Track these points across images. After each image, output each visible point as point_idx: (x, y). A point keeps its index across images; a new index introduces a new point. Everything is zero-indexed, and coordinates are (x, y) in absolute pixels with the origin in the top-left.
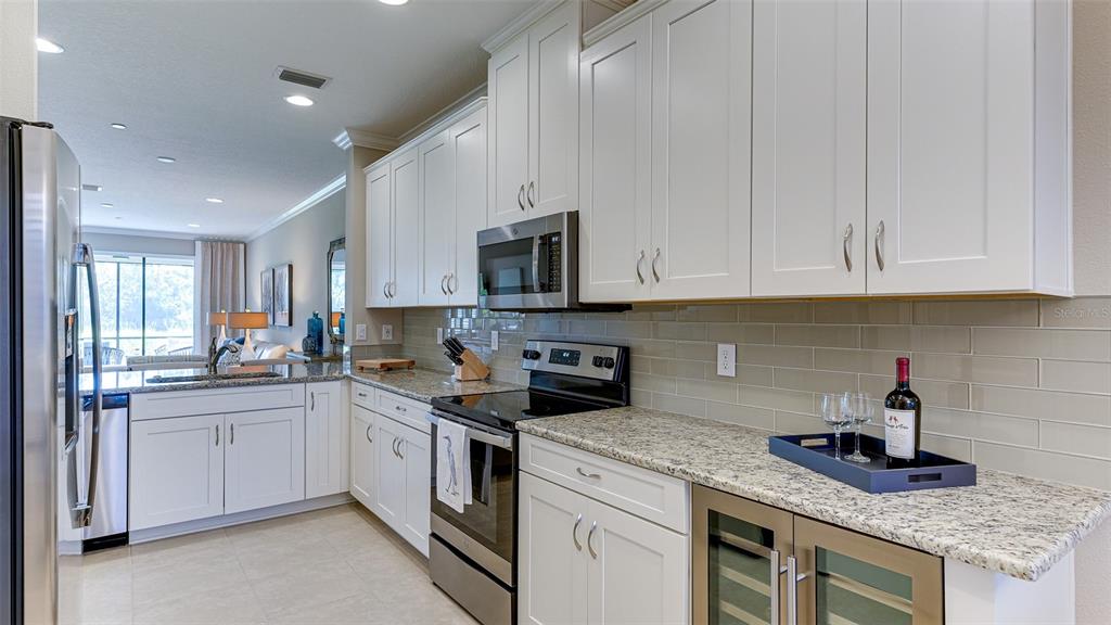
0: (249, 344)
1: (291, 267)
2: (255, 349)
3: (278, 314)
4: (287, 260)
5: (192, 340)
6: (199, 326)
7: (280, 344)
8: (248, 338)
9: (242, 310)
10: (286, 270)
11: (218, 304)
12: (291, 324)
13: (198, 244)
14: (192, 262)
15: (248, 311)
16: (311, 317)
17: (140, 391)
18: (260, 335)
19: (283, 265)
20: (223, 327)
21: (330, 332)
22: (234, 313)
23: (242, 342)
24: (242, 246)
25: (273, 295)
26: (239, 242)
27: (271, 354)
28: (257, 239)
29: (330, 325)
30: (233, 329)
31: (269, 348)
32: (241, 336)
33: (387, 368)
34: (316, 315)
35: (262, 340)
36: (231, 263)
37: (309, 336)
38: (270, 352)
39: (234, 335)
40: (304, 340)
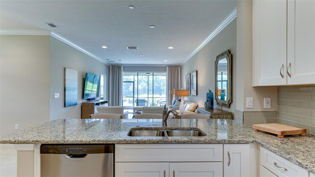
0: (182, 101)
1: (197, 72)
2: (184, 103)
3: (192, 90)
4: (195, 69)
5: (165, 98)
6: (167, 95)
7: (193, 102)
8: (182, 100)
9: (180, 89)
10: (195, 73)
11: (173, 87)
12: (197, 94)
13: (167, 67)
14: (165, 74)
15: (182, 89)
16: (208, 92)
17: (120, 142)
18: (186, 98)
19: (194, 72)
20: (174, 95)
21: (217, 99)
22: (177, 90)
23: (180, 100)
24: (180, 67)
25: (190, 83)
26: (179, 66)
27: (190, 106)
28: (184, 64)
29: (216, 95)
30: (177, 96)
31: (189, 104)
32: (180, 98)
33: (286, 135)
34: (210, 91)
35: (186, 100)
36: (176, 73)
37: (207, 101)
38: (189, 105)
39: (177, 98)
40: (205, 103)
